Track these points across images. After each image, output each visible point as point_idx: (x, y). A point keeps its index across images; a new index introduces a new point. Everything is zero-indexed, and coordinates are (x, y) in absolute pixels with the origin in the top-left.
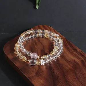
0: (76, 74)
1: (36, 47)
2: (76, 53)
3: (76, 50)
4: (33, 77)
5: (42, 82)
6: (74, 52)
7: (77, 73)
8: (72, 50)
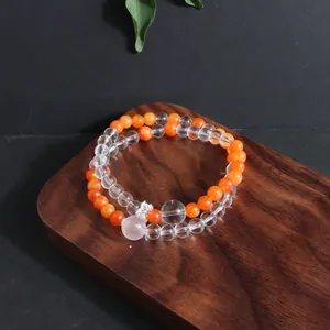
0: (313, 250)
1: (148, 182)
2: (288, 178)
3: (286, 169)
4: (170, 290)
5: (206, 301)
6: (284, 176)
7: (316, 244)
8: (276, 171)
